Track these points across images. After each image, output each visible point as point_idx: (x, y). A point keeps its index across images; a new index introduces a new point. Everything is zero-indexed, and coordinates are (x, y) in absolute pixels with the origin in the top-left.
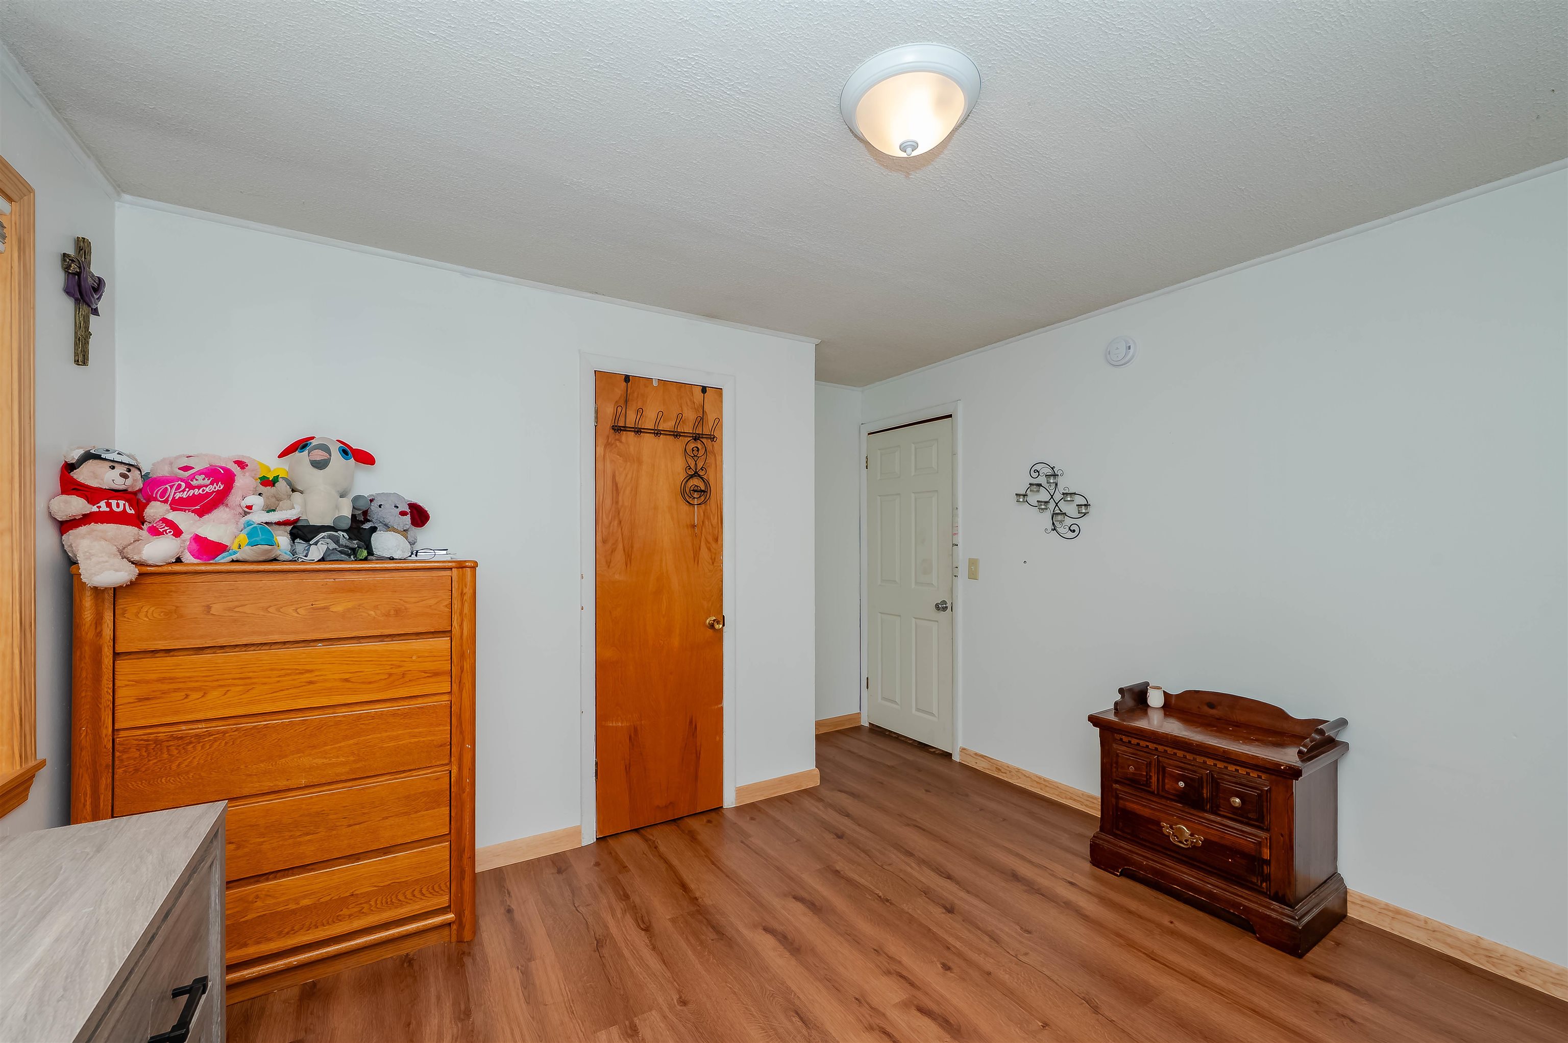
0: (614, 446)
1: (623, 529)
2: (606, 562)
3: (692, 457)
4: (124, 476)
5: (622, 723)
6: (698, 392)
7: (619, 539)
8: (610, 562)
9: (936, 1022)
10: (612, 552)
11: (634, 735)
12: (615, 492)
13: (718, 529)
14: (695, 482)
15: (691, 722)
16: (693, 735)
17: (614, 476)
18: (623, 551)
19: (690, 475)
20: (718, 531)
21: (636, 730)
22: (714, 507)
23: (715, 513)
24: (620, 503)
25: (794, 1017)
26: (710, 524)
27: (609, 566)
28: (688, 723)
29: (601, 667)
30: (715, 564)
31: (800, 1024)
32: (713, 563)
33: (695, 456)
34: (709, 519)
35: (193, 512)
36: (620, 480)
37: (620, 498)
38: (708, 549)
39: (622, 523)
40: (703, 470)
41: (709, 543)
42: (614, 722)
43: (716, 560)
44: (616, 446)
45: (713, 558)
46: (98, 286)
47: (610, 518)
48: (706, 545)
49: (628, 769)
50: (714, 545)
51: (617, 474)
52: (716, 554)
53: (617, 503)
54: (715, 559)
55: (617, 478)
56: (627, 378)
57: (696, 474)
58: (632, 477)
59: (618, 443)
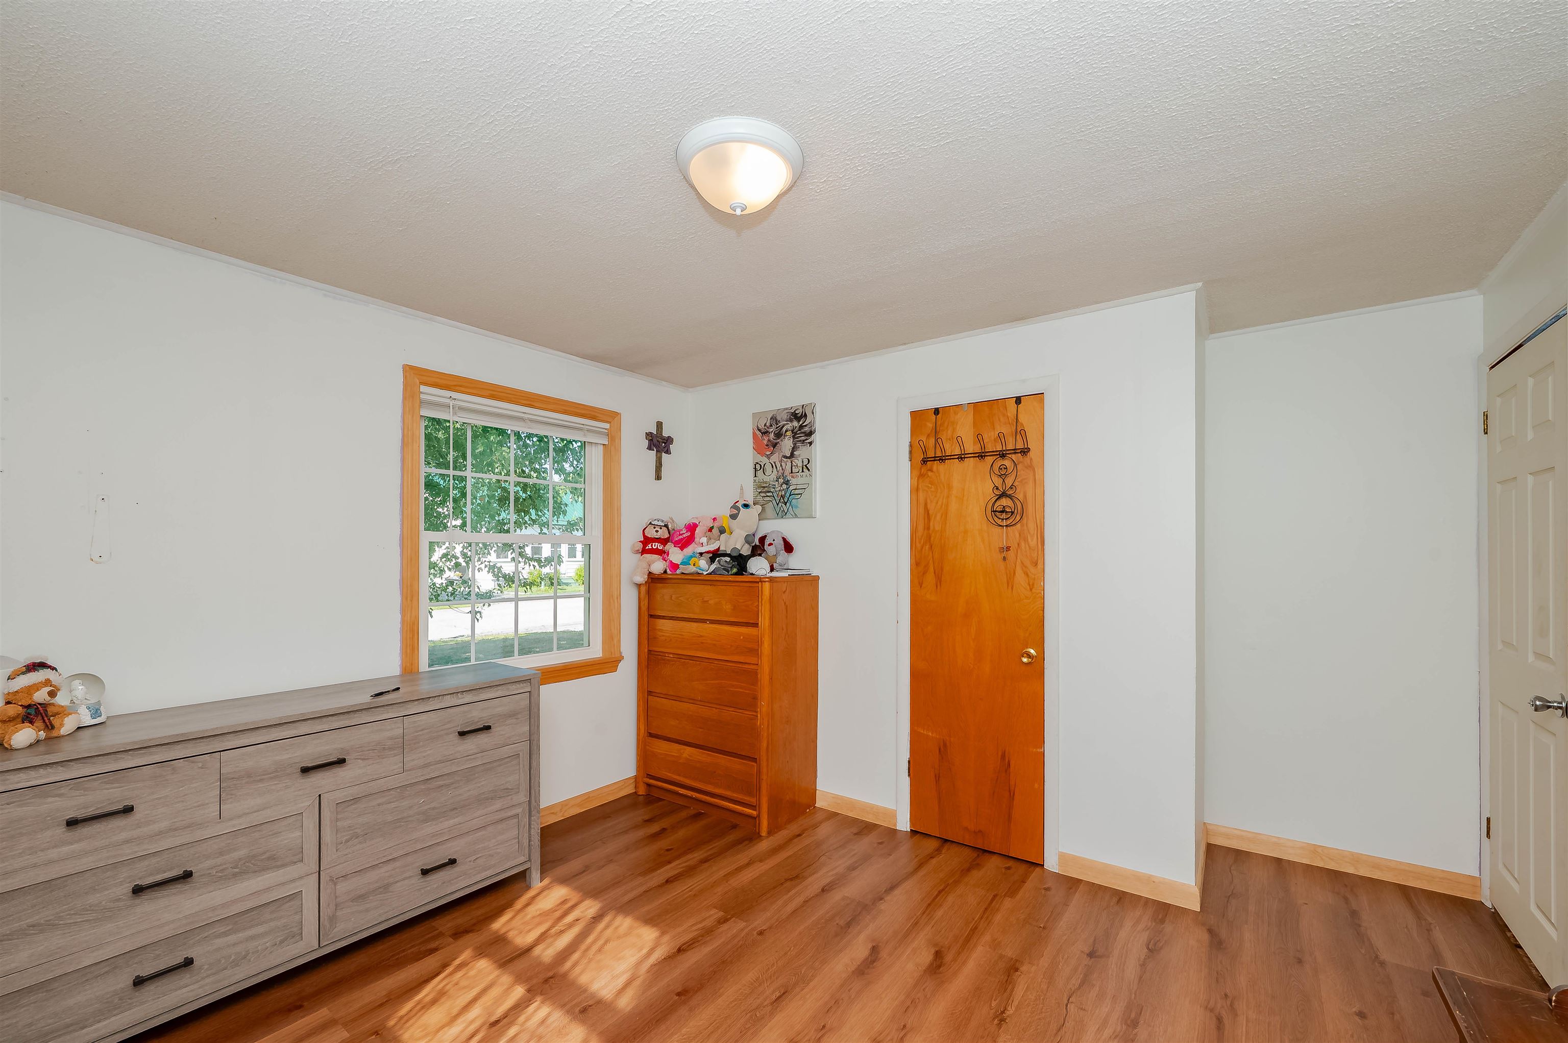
0: (926, 476)
1: (934, 553)
2: (919, 583)
3: (1000, 476)
4: (657, 531)
5: (932, 733)
6: (1012, 404)
7: (930, 562)
8: (922, 584)
10: (924, 574)
11: (943, 749)
12: (926, 518)
13: (1038, 552)
14: (1005, 502)
15: (1003, 756)
16: (1006, 771)
17: (926, 504)
18: (933, 574)
19: (998, 495)
20: (1038, 554)
21: (945, 745)
22: (1032, 526)
23: (1034, 534)
24: (932, 528)
26: (1027, 546)
27: (921, 587)
28: (1000, 757)
29: (917, 677)
30: (1034, 590)
32: (1031, 590)
33: (1002, 475)
34: (1026, 540)
35: (678, 547)
36: (931, 507)
37: (931, 524)
38: (1024, 573)
39: (933, 546)
40: (1012, 488)
41: (1026, 567)
42: (925, 731)
43: (1035, 586)
44: (928, 476)
45: (1031, 583)
46: (669, 440)
47: (922, 543)
48: (1023, 570)
49: (937, 779)
50: (1032, 570)
51: (929, 501)
52: (1034, 579)
53: (928, 528)
54: (1033, 584)
55: (929, 506)
56: (937, 411)
57: (1003, 495)
58: (942, 504)
59: (930, 473)
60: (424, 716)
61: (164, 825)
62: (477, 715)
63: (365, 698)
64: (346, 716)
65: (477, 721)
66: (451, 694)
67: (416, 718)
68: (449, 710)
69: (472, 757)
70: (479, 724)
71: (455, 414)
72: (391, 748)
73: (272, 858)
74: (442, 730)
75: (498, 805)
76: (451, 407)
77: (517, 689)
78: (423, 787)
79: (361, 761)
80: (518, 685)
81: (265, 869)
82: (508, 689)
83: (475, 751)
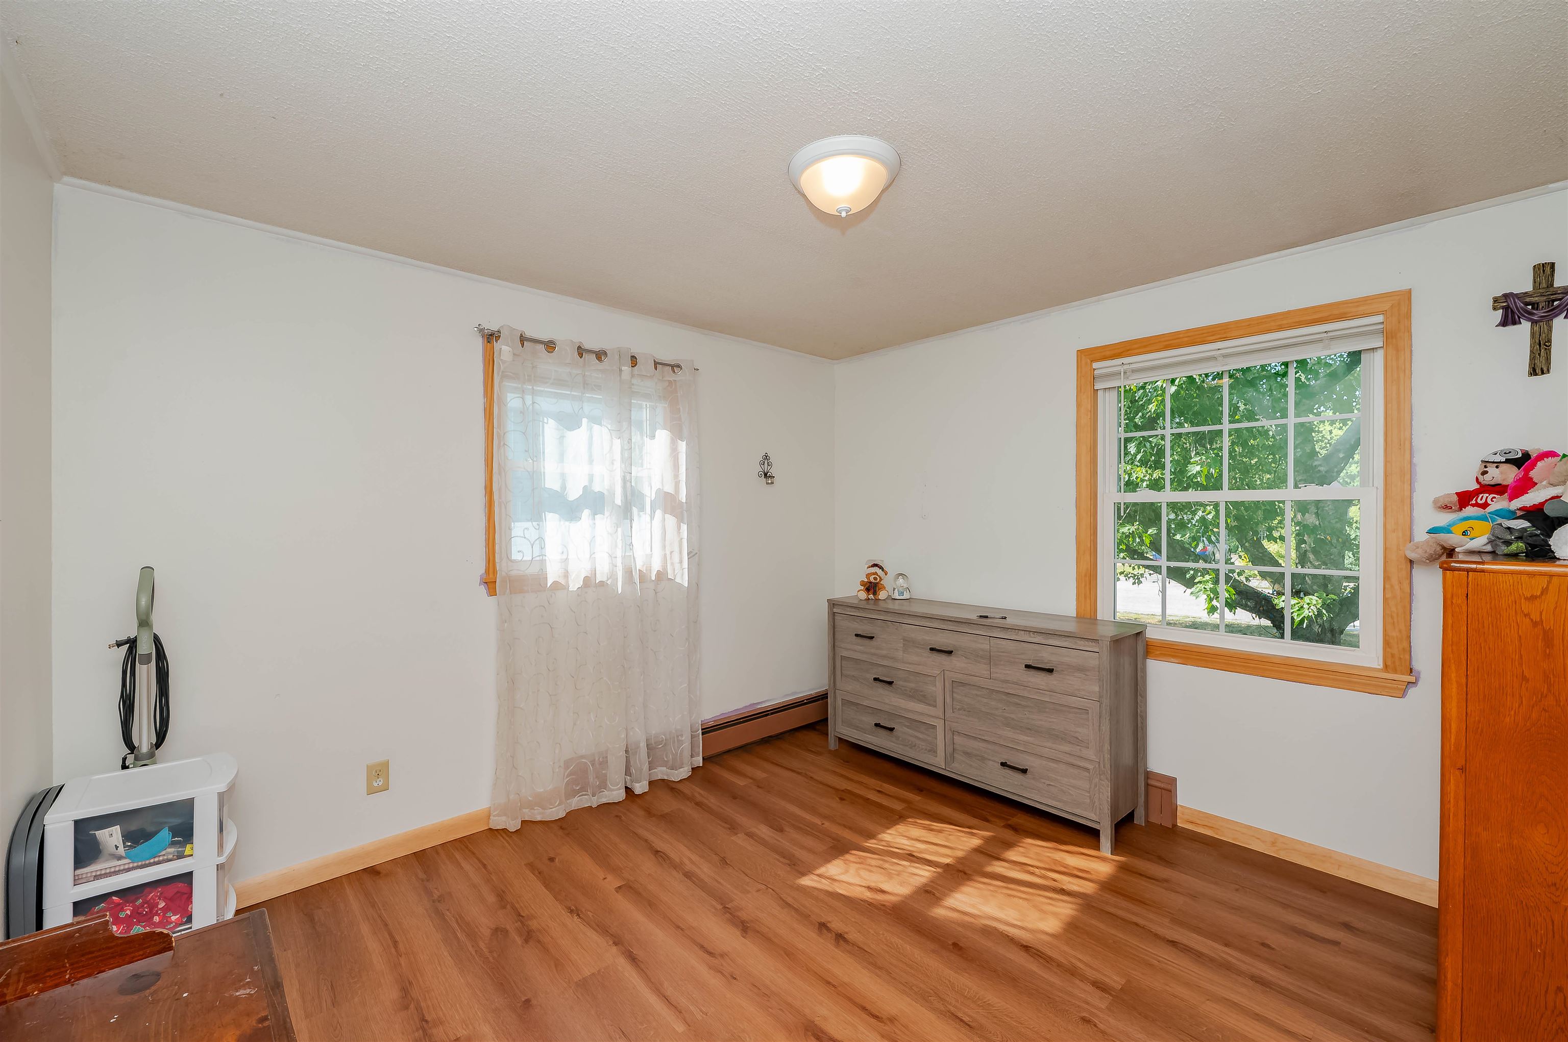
4: (1486, 473)
9: (829, 1036)
25: (969, 1021)
31: (960, 1015)
60: (1004, 642)
61: (884, 652)
62: (1046, 657)
63: (973, 616)
64: (956, 624)
65: (1046, 661)
66: (1025, 631)
67: (999, 641)
68: (1022, 643)
69: (1041, 691)
70: (1048, 665)
71: (1127, 378)
72: (982, 657)
73: (924, 696)
74: (1018, 658)
75: (1066, 748)
76: (1122, 373)
77: (1084, 646)
78: (1004, 697)
79: (965, 659)
80: (1087, 642)
81: (921, 701)
82: (1076, 643)
83: (1045, 688)
